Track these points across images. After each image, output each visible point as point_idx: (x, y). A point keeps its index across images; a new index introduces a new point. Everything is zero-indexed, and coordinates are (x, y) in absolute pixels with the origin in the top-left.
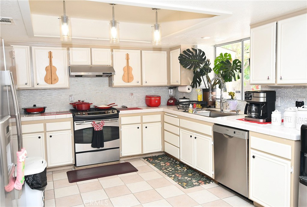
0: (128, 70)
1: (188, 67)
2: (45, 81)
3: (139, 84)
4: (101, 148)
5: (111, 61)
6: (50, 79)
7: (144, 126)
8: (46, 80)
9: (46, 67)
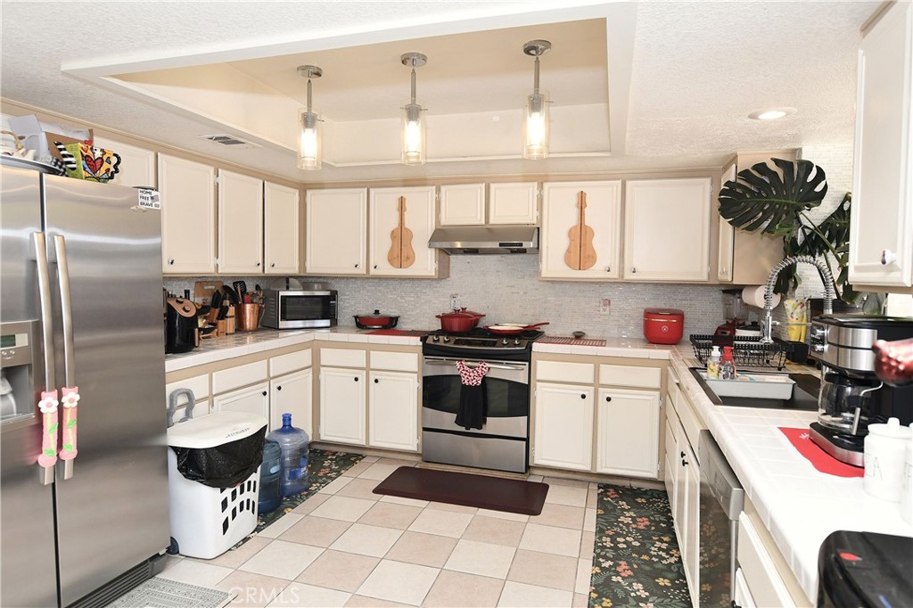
0: (581, 236)
1: (748, 224)
2: (389, 261)
3: (614, 275)
4: (473, 430)
5: (536, 214)
6: (398, 256)
7: (604, 393)
8: (391, 260)
9: (393, 232)
